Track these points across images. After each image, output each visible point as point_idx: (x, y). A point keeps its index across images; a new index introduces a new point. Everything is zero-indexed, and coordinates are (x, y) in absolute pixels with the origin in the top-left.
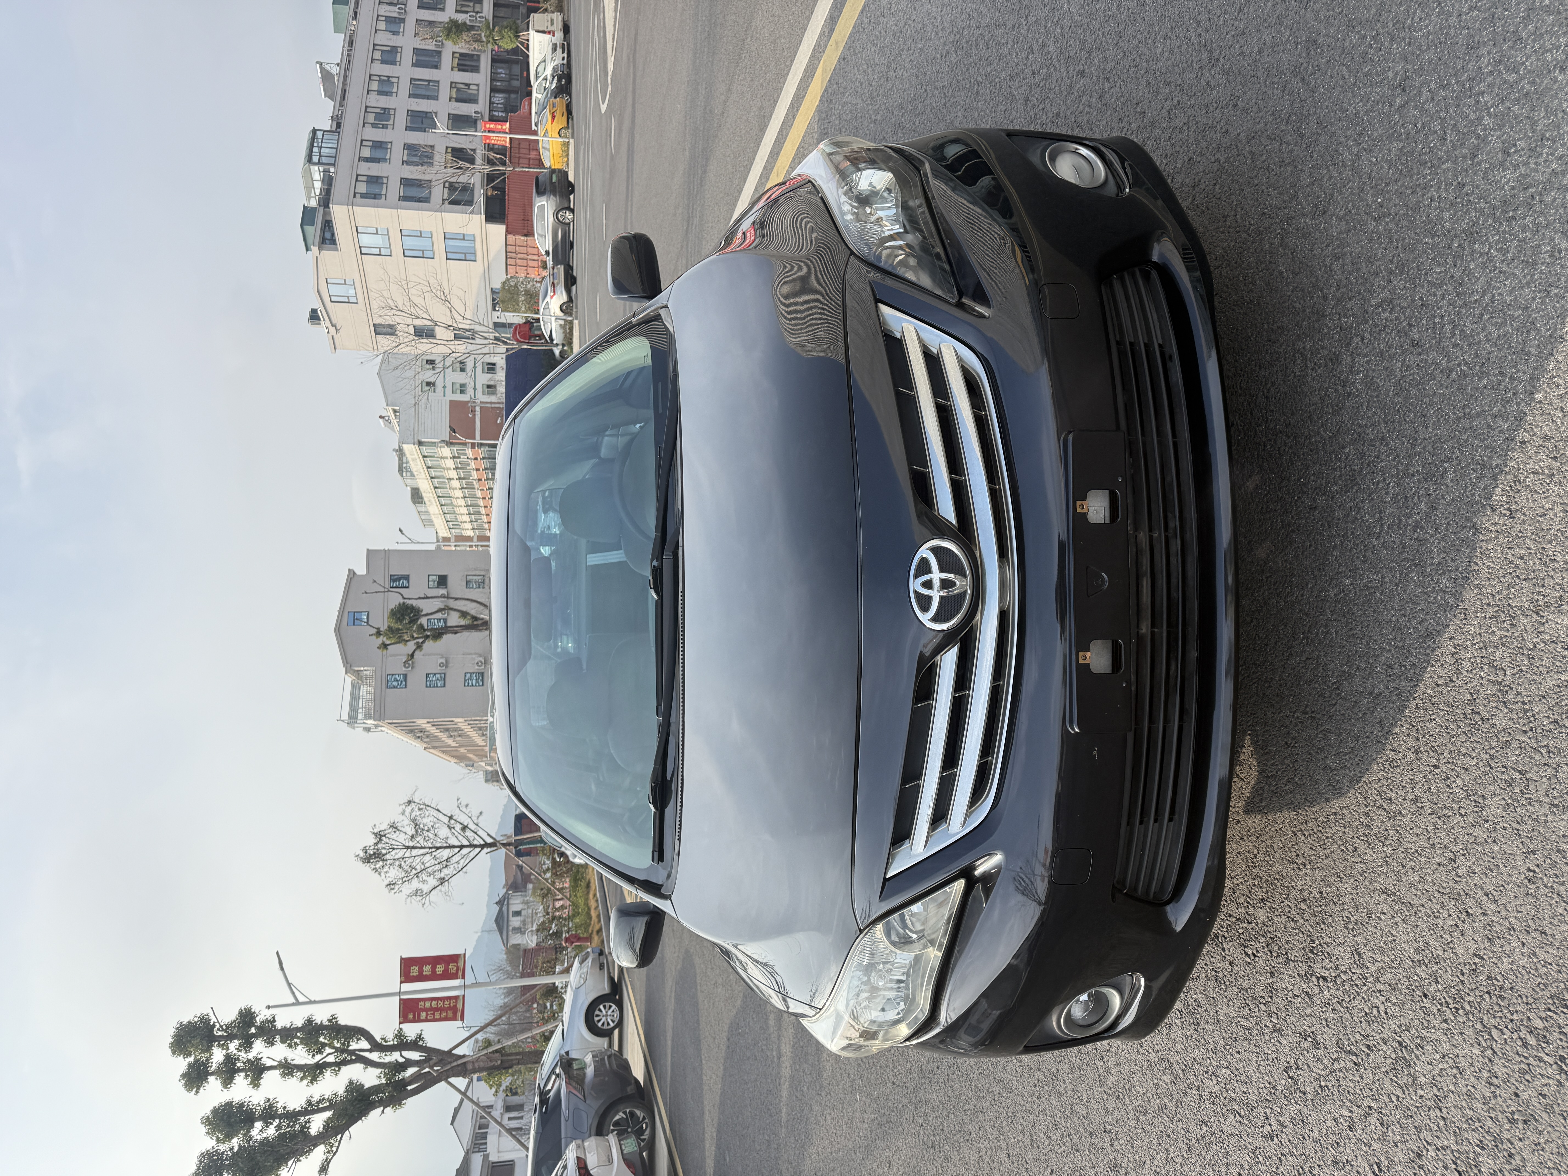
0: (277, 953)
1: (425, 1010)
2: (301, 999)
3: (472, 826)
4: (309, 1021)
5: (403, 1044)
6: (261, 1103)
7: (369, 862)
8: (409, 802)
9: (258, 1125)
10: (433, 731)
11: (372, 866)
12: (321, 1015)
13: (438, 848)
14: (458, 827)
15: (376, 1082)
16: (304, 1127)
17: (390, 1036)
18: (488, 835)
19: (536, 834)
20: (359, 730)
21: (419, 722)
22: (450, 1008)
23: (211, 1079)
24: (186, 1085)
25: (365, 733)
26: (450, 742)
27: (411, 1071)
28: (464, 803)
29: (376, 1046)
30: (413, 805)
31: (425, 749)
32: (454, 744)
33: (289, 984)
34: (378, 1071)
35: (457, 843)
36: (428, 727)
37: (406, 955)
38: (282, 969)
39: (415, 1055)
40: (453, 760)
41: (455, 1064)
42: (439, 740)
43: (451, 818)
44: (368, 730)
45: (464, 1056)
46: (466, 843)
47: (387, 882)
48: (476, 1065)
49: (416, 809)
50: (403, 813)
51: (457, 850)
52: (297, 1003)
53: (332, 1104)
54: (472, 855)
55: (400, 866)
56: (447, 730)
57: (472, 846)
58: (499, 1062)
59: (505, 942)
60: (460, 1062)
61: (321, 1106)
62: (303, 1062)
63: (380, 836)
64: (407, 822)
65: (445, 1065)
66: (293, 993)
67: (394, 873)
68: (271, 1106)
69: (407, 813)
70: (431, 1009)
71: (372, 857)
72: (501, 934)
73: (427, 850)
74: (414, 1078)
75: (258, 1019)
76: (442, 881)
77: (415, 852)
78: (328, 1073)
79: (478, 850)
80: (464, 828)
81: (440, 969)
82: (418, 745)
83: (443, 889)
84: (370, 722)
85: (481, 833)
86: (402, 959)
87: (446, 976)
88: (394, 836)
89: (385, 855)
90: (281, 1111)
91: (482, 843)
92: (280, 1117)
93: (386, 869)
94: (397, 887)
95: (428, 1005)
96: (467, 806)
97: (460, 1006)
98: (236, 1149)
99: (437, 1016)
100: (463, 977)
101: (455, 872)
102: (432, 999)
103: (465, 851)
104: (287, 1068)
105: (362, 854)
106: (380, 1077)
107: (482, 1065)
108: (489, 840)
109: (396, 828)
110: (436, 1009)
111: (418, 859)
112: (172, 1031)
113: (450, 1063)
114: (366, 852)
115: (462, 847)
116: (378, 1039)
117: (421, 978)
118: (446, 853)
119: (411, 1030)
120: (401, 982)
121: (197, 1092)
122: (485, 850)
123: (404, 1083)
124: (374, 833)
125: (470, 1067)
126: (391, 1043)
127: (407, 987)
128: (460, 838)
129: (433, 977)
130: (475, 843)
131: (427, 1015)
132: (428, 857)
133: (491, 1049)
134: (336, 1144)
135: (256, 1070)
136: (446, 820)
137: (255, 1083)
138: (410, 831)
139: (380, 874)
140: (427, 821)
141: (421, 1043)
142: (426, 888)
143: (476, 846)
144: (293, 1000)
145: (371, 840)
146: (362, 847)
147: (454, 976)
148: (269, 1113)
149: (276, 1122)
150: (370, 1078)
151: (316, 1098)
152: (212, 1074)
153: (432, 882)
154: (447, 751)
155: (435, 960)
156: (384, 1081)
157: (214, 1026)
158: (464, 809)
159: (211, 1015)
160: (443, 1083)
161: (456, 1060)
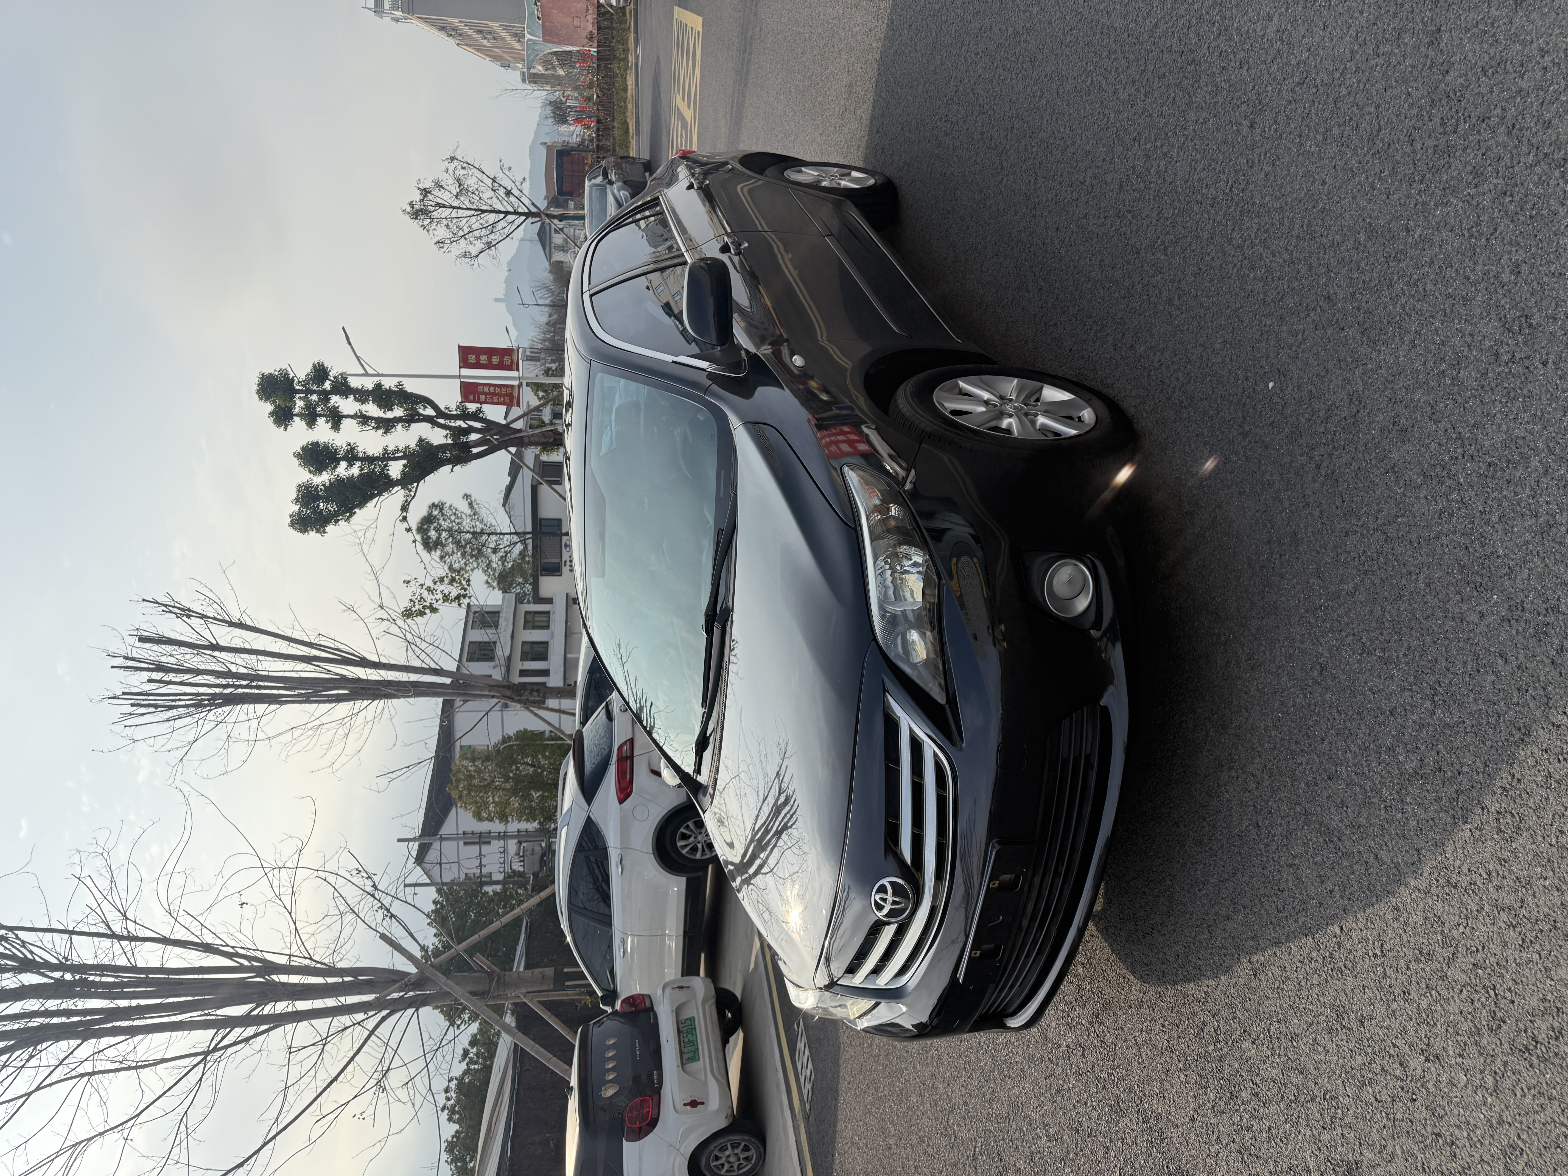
0: (343, 328)
1: (485, 394)
2: (370, 371)
3: (515, 192)
4: (379, 386)
5: (465, 415)
6: (344, 446)
7: (416, 218)
8: (452, 159)
9: (343, 464)
10: (466, 30)
11: (421, 223)
12: (389, 383)
13: (484, 211)
14: (502, 192)
15: (443, 441)
16: (383, 470)
17: (453, 407)
18: (533, 204)
19: (580, 212)
20: (387, 19)
21: (450, 20)
22: (506, 395)
23: (296, 419)
24: (275, 422)
25: (394, 23)
26: (485, 42)
27: (474, 437)
28: (506, 166)
29: (440, 414)
30: (456, 163)
31: (458, 44)
32: (488, 44)
33: (358, 358)
34: (444, 432)
35: (502, 209)
36: (461, 26)
37: (464, 344)
38: (350, 343)
39: (478, 425)
40: (488, 59)
41: (513, 436)
42: (474, 39)
43: (494, 180)
44: (397, 20)
45: (520, 431)
46: (511, 210)
47: (436, 240)
48: (532, 439)
49: (459, 167)
50: (447, 171)
51: (502, 216)
52: (367, 374)
53: (407, 455)
54: (517, 222)
55: (447, 226)
56: (480, 32)
57: (515, 213)
58: (552, 440)
59: (549, 257)
60: (517, 435)
61: (396, 455)
62: (376, 416)
63: (425, 192)
64: (451, 181)
65: (505, 435)
66: (362, 366)
67: (441, 232)
68: (353, 449)
69: (450, 172)
70: (489, 393)
71: (418, 213)
72: (544, 249)
73: (473, 212)
74: (477, 444)
75: (331, 373)
76: (489, 245)
77: (461, 213)
78: (399, 427)
79: (523, 218)
80: (508, 193)
81: (495, 360)
82: (452, 42)
83: (490, 252)
84: (399, 14)
85: (524, 199)
86: (460, 347)
87: (501, 367)
88: (439, 194)
89: (430, 212)
90: (361, 455)
91: (527, 211)
92: (362, 459)
93: (434, 226)
94: (446, 246)
95: (486, 389)
96: (510, 169)
97: (516, 394)
98: (327, 485)
99: (495, 400)
100: (518, 370)
101: (501, 238)
102: (490, 385)
103: (510, 218)
104: (364, 419)
105: (409, 209)
106: (446, 437)
107: (536, 439)
108: (533, 210)
109: (441, 186)
110: (494, 394)
111: (465, 220)
112: (256, 381)
113: (509, 435)
114: (413, 207)
115: (507, 213)
116: (443, 408)
117: (478, 366)
118: (492, 218)
119: (472, 407)
120: (460, 367)
121: (285, 429)
122: (530, 220)
123: (468, 446)
124: (419, 188)
125: (526, 440)
126: (455, 413)
127: (466, 372)
128: (505, 204)
129: (489, 366)
130: (520, 210)
131: (486, 398)
132: (474, 219)
133: (544, 429)
134: (414, 490)
135: (336, 419)
136: (489, 182)
137: (336, 426)
138: (455, 190)
139: (428, 231)
140: (471, 182)
141: (481, 415)
142: (474, 251)
143: (520, 214)
144: (363, 372)
145: (417, 196)
146: (409, 201)
147: (509, 368)
148: (351, 456)
149: (358, 464)
150: (438, 437)
151: (391, 448)
152: (296, 415)
153: (479, 245)
154: (480, 49)
155: (491, 352)
156: (450, 441)
157: (293, 380)
158: (507, 173)
159: (289, 369)
160: (503, 450)
161: (514, 433)
